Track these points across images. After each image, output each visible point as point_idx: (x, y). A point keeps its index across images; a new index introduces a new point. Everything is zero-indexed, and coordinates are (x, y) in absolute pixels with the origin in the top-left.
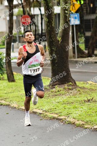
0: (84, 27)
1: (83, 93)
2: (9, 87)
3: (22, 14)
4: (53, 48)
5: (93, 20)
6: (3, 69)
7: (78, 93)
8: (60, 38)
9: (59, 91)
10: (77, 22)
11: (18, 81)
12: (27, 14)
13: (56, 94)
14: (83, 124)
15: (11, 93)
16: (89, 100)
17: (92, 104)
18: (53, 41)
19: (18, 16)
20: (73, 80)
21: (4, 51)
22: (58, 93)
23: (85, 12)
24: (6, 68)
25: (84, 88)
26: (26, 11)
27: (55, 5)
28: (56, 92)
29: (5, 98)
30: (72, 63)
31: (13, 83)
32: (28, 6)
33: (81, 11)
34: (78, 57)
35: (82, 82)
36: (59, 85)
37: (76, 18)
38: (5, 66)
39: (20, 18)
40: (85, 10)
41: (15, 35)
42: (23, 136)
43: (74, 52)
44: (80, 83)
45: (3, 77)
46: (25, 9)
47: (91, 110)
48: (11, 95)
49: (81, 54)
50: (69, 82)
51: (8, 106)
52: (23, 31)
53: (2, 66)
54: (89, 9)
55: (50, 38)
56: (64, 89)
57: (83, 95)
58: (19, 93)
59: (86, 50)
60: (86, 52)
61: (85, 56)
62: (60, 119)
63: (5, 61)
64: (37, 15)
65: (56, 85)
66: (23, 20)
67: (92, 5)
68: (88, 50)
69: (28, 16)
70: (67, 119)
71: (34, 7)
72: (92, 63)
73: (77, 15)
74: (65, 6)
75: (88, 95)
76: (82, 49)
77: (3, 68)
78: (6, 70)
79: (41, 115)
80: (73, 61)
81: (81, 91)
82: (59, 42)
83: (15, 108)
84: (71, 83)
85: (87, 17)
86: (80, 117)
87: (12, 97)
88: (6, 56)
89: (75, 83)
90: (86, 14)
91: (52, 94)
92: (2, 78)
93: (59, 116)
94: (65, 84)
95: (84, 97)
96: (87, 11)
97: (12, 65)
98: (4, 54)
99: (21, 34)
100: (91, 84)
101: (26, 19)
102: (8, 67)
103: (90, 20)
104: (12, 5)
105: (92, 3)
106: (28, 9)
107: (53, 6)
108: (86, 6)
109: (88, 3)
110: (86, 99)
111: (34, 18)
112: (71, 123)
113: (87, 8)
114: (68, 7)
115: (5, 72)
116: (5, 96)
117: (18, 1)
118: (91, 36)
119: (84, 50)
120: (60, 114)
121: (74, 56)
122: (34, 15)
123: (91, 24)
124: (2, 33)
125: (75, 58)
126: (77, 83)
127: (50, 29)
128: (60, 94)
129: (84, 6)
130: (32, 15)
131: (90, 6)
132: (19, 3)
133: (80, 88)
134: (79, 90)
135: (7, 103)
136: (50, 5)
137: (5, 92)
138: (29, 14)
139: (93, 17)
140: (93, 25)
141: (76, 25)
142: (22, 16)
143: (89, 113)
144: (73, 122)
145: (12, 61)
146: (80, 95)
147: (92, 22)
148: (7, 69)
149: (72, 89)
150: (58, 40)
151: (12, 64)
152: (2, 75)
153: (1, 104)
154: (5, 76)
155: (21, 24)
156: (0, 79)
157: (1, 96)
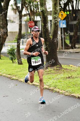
0: (69, 29)
1: (66, 72)
2: (18, 68)
3: (29, 20)
4: (47, 43)
5: (75, 25)
6: (15, 56)
7: (63, 72)
8: (52, 37)
9: (50, 71)
10: (65, 26)
11: (25, 64)
12: (32, 20)
13: (48, 73)
14: (64, 93)
15: (19, 71)
16: (69, 77)
17: (71, 80)
18: (47, 38)
19: (27, 22)
20: (60, 64)
21: (16, 44)
22: (50, 72)
23: (70, 19)
24: (17, 55)
25: (67, 69)
26: (32, 18)
27: (49, 15)
28: (48, 72)
29: (15, 75)
30: (61, 53)
31: (21, 65)
32: (33, 15)
33: (67, 18)
34: (65, 49)
35: (66, 65)
36: (51, 67)
37: (63, 23)
38: (16, 54)
40: (70, 18)
41: (24, 34)
42: (25, 100)
43: (62, 46)
44: (65, 66)
45: (15, 61)
46: (31, 17)
47: (70, 84)
48: (19, 73)
49: (67, 47)
50: (57, 65)
51: (17, 80)
52: (29, 31)
53: (14, 54)
54: (72, 18)
55: (45, 36)
56: (54, 69)
57: (66, 74)
58: (25, 72)
59: (70, 44)
60: (70, 45)
61: (69, 48)
62: (50, 89)
63: (16, 51)
64: (39, 21)
65: (49, 67)
66: (29, 24)
67: (74, 15)
68: (72, 44)
69: (33, 22)
70: (54, 89)
71: (37, 16)
72: (73, 53)
73: (65, 21)
74: (55, 16)
75: (69, 74)
76: (68, 43)
77: (15, 55)
78: (17, 57)
79: (38, 86)
80: (62, 51)
81: (65, 71)
82: (51, 39)
83: (22, 81)
84: (58, 66)
85: (71, 23)
86: (63, 88)
87: (20, 75)
88: (17, 48)
89: (61, 66)
90: (70, 21)
91: (46, 73)
92: (14, 62)
93: (50, 87)
94: (55, 66)
95: (66, 75)
96: (71, 18)
97: (21, 54)
98: (15, 46)
99: (28, 33)
100: (71, 66)
101: (32, 23)
102: (18, 54)
103: (73, 25)
104: (21, 15)
105: (74, 13)
106: (33, 17)
107: (47, 15)
108: (70, 15)
109: (72, 14)
110: (67, 76)
111: (37, 23)
112: (57, 92)
113: (71, 17)
114: (57, 17)
115: (16, 58)
116: (16, 74)
117: (26, 12)
118: (73, 35)
119: (69, 44)
120: (50, 86)
121: (62, 48)
122: (37, 21)
123: (74, 27)
124: (16, 32)
125: (63, 49)
126: (63, 66)
127: (45, 30)
128: (51, 73)
129: (69, 16)
130: (36, 21)
131: (73, 15)
132: (27, 13)
133: (64, 69)
134: (63, 71)
135: (17, 78)
136: (46, 15)
137: (16, 71)
138: (33, 20)
139: (75, 22)
140: (75, 28)
141: (64, 28)
142: (29, 21)
143: (69, 86)
144: (58, 91)
145: (21, 51)
146: (64, 74)
147: (75, 26)
148: (18, 56)
149: (59, 70)
150: (51, 38)
151: (21, 52)
152: (14, 60)
153: (13, 79)
154: (16, 61)
155: (28, 27)
156: (13, 63)
157: (13, 74)
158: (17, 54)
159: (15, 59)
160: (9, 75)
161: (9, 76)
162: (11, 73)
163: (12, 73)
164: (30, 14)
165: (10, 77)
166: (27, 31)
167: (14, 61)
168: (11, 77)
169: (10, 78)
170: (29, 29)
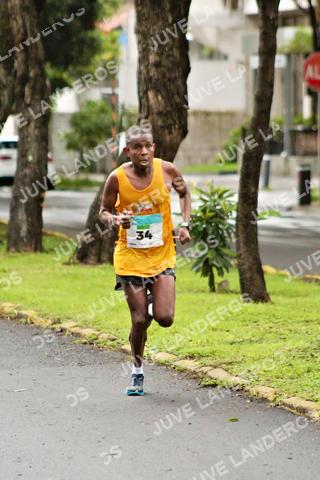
2: (244, 321)
3: (309, 47)
6: (225, 251)
11: (280, 298)
15: (251, 341)
19: (293, 56)
21: (234, 183)
24: (238, 248)
29: (227, 360)
31: (261, 306)
38: (234, 240)
39: (302, 62)
45: (226, 281)
48: (250, 351)
51: (238, 390)
52: (307, 113)
53: (223, 238)
58: (281, 343)
63: (233, 222)
66: (310, 69)
77: (224, 246)
78: (239, 257)
83: (264, 400)
87: (254, 360)
88: (238, 203)
92: (220, 284)
97: (261, 240)
98: (231, 195)
99: (301, 122)
102: (245, 243)
104: (272, 16)
115: (234, 262)
116: (229, 353)
124: (231, 114)
132: (300, 8)
135: (236, 380)
137: (231, 337)
142: (307, 55)
145: (259, 223)
148: (242, 250)
151: (260, 232)
152: (221, 273)
153: (211, 382)
154: (233, 279)
155: (304, 86)
156: (213, 290)
157: (213, 353)
158: (238, 242)
159: (227, 267)
160: (192, 357)
161: (190, 365)
162: (200, 350)
163: (207, 350)
164: (317, 12)
165: (195, 373)
166: (292, 109)
167: (218, 279)
168: (205, 369)
169: (195, 376)
170: (307, 101)
